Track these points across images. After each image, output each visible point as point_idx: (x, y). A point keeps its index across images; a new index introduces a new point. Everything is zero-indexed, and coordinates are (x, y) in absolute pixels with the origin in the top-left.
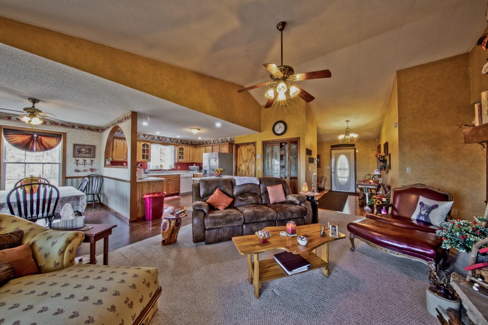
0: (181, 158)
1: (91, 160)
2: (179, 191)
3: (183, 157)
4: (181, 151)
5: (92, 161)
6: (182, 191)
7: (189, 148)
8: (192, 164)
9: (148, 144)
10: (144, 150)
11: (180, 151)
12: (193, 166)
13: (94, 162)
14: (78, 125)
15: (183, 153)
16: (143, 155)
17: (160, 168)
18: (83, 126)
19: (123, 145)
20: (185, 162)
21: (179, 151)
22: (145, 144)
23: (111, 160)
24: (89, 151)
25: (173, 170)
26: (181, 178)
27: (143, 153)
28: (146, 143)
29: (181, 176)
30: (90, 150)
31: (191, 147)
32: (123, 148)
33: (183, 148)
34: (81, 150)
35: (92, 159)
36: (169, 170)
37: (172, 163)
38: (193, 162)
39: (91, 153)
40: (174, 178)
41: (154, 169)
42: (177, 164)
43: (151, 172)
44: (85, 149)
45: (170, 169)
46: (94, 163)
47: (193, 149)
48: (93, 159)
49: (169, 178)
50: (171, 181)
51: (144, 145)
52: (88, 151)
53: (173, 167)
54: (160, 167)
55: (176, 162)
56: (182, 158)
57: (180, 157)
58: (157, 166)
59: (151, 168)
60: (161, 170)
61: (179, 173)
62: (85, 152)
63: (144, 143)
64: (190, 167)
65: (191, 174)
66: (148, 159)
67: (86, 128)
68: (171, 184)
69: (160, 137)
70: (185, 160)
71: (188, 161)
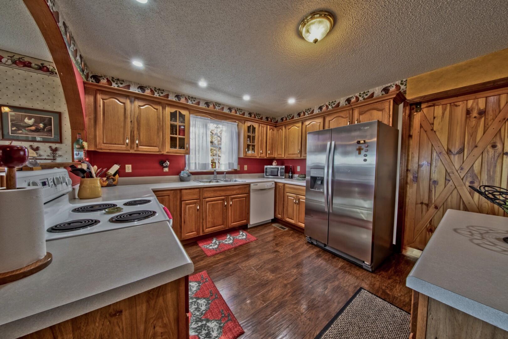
0: (251, 147)
1: (50, 147)
2: (248, 219)
3: (254, 146)
4: (251, 134)
5: (55, 150)
6: (253, 221)
7: (265, 128)
8: (269, 161)
9: (184, 112)
10: (173, 128)
11: (249, 134)
12: (272, 165)
13: (59, 153)
14: (12, 55)
15: (254, 138)
16: (171, 137)
17: (210, 169)
18: (26, 59)
19: (123, 110)
20: (258, 157)
21: (247, 134)
22: (176, 112)
23: (86, 148)
24: (45, 126)
25: (235, 172)
26: (251, 191)
27: (171, 134)
28: (178, 110)
29: (252, 186)
30: (46, 121)
31: (268, 126)
32: (122, 118)
33: (255, 126)
34: (23, 120)
35: (54, 146)
36: (228, 173)
37: (234, 158)
38: (273, 156)
39: (50, 131)
40: (238, 191)
41: (198, 170)
42: (241, 161)
43: (193, 177)
44: (33, 120)
45: (230, 170)
46: (60, 156)
47: (273, 130)
48: (57, 145)
49: (228, 193)
50: (232, 199)
51: (173, 116)
52: (41, 125)
53: (236, 167)
54: (210, 166)
55: (242, 156)
56: (253, 149)
57: (248, 146)
58: (205, 165)
59: (193, 168)
60: (212, 173)
61: (248, 181)
62: (33, 128)
63: (173, 110)
64: (266, 167)
65: (271, 183)
66: (184, 149)
67: (33, 65)
68: (231, 205)
69: (211, 102)
70: (257, 153)
71: (264, 156)
